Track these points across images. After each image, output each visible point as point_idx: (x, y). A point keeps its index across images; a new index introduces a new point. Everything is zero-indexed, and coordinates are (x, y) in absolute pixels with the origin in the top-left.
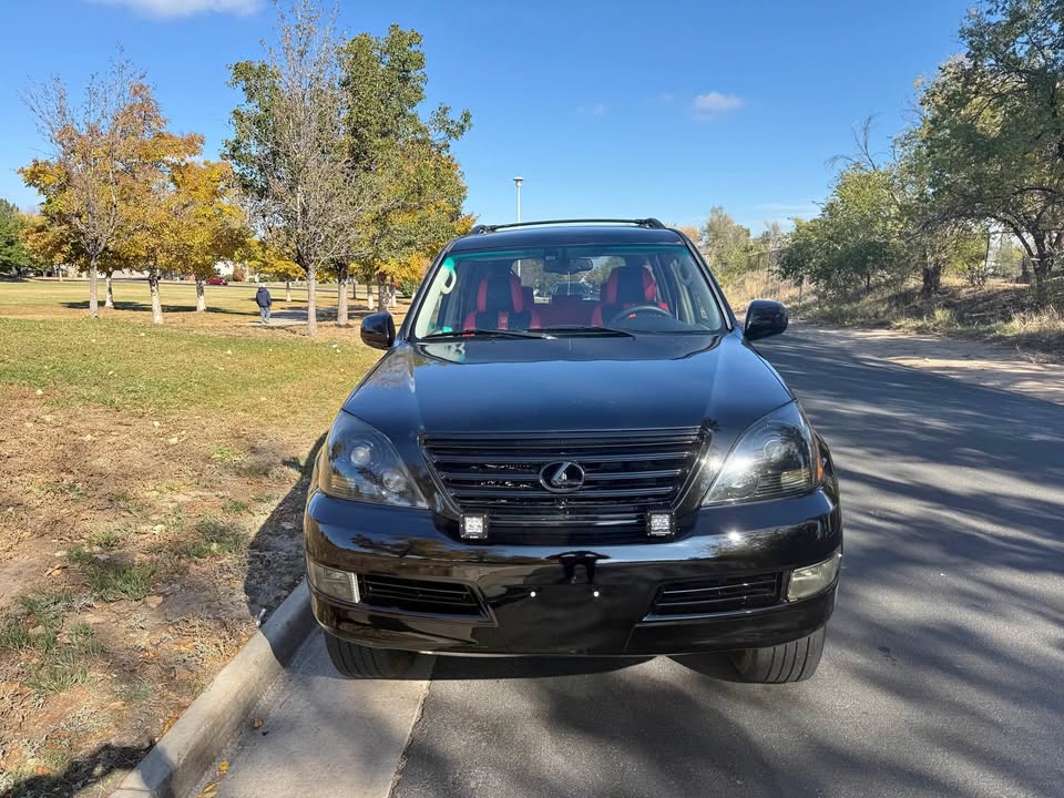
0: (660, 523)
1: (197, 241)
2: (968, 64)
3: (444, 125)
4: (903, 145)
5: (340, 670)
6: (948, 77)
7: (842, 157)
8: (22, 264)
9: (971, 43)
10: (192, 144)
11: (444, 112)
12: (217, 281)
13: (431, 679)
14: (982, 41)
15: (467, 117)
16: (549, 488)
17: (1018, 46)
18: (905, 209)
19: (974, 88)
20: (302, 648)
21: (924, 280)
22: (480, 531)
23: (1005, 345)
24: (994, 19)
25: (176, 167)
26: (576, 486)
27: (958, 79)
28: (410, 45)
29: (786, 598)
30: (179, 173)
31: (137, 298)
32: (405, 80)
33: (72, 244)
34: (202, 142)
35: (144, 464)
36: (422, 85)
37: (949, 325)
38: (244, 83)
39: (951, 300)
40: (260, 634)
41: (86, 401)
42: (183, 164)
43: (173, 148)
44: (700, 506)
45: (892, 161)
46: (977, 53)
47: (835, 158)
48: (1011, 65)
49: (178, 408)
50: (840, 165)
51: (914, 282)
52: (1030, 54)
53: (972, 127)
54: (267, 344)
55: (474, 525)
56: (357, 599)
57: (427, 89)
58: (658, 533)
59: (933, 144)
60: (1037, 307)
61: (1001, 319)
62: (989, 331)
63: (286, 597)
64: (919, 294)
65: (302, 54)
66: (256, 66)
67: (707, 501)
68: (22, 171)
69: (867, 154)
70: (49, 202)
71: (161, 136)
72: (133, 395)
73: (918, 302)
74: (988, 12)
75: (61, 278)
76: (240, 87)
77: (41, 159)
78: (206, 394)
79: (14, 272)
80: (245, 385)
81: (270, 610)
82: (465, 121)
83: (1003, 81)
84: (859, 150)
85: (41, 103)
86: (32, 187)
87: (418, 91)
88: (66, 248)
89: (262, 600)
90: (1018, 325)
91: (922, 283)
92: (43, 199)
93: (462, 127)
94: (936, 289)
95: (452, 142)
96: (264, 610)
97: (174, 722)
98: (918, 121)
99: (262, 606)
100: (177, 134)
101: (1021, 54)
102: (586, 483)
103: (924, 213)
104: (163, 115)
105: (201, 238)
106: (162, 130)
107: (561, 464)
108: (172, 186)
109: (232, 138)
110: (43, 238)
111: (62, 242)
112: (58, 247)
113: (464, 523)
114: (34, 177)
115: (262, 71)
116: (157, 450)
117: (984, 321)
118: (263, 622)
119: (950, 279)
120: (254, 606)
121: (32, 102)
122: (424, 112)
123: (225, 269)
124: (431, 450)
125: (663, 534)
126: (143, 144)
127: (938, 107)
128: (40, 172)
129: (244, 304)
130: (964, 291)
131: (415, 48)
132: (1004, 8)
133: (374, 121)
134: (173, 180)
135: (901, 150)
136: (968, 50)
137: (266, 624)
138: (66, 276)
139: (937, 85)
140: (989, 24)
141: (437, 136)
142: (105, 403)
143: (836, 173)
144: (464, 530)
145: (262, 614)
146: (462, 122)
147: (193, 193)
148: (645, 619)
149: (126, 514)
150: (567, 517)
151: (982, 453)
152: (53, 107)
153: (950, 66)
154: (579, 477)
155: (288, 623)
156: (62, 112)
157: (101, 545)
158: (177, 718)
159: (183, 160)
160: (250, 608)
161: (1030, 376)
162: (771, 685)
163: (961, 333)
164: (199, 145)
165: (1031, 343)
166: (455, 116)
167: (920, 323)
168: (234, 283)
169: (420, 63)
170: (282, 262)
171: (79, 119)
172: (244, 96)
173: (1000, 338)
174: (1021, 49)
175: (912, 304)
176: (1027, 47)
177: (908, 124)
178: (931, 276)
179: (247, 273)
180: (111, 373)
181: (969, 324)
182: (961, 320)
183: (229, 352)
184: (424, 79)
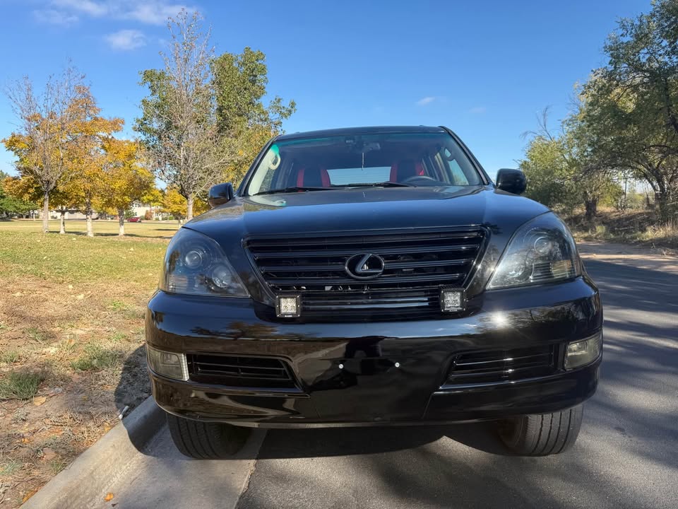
0: (452, 300)
1: (117, 186)
2: (611, 68)
3: (278, 109)
4: (568, 125)
5: (181, 450)
6: (598, 76)
7: (531, 132)
8: (9, 210)
9: (612, 54)
10: (116, 125)
11: (279, 101)
12: (134, 220)
13: (257, 459)
14: (617, 53)
15: (293, 105)
16: (352, 275)
17: (641, 56)
18: (573, 164)
19: (615, 82)
20: (156, 437)
21: (586, 209)
22: (294, 311)
23: (643, 246)
24: (625, 40)
25: (106, 139)
26: (377, 273)
27: (605, 77)
28: (257, 60)
29: (564, 368)
30: (108, 144)
31: (82, 229)
32: (253, 82)
33: (35, 188)
34: (123, 123)
35: (55, 311)
36: (264, 84)
37: (605, 235)
38: (149, 83)
39: (605, 220)
40: (121, 425)
41: (22, 273)
42: (110, 137)
43: (104, 126)
44: (485, 290)
45: (562, 134)
46: (616, 60)
47: (526, 133)
48: (638, 68)
49: (89, 279)
50: (530, 137)
51: (580, 210)
52: (649, 60)
53: (615, 106)
54: (158, 245)
55: (288, 306)
56: (186, 377)
57: (268, 88)
58: (451, 310)
59: (590, 119)
60: (663, 222)
61: (640, 230)
62: (633, 238)
63: (146, 398)
64: (584, 218)
65: (186, 61)
66: (158, 72)
67: (490, 286)
68: (4, 141)
69: (546, 131)
70: (22, 160)
71: (96, 119)
72: (58, 270)
73: (583, 222)
74: (622, 35)
75: (34, 219)
76: (147, 86)
77: (16, 133)
78: (111, 271)
79: (5, 215)
80: (140, 266)
81: (132, 407)
82: (292, 107)
83: (634, 77)
84: (541, 128)
85: (16, 93)
86: (11, 151)
87: (262, 88)
88: (31, 191)
89: (127, 400)
90: (650, 234)
91: (585, 211)
92: (17, 158)
93: (290, 111)
94: (595, 213)
95: (284, 121)
96: (127, 407)
97: (32, 495)
98: (576, 110)
99: (126, 405)
100: (107, 118)
101: (644, 60)
102: (386, 272)
103: (586, 164)
104: (98, 106)
105: (120, 184)
106: (97, 116)
107: (363, 256)
108: (103, 151)
109: (141, 116)
110: (17, 183)
111: (29, 187)
112: (26, 190)
113: (279, 304)
114: (12, 144)
115: (161, 76)
116: (67, 302)
117: (627, 232)
118: (124, 416)
119: (602, 208)
120: (119, 404)
121: (10, 93)
122: (265, 102)
123: (139, 211)
124: (253, 250)
125: (456, 310)
126: (84, 124)
127: (593, 95)
128: (16, 141)
129: (151, 232)
130: (614, 214)
131: (260, 62)
132: (631, 33)
133: (233, 106)
134: (103, 147)
135: (567, 128)
136: (611, 59)
137: (128, 417)
138: (38, 217)
139: (591, 82)
140: (622, 43)
141: (274, 116)
142: (36, 275)
143: (527, 142)
144: (280, 310)
145: (125, 410)
146: (290, 108)
147: (115, 155)
148: (441, 388)
149: (34, 342)
150: (370, 301)
151: (654, 303)
152: (23, 96)
153: (599, 70)
154: (379, 267)
155: (145, 416)
156: (29, 98)
157: (7, 362)
158: (37, 491)
159: (110, 134)
160: (116, 405)
161: (667, 262)
162: (536, 458)
163: (614, 239)
164: (121, 125)
165: (661, 244)
166: (286, 104)
167: (586, 235)
168: (145, 221)
169: (263, 70)
170: (176, 205)
171: (41, 103)
172: (150, 92)
173: (640, 242)
174: (643, 57)
175: (580, 224)
176: (647, 56)
177: (570, 112)
178: (591, 206)
179: (154, 214)
180: (45, 258)
181: (618, 235)
182: (613, 231)
183: (132, 249)
184: (266, 81)
